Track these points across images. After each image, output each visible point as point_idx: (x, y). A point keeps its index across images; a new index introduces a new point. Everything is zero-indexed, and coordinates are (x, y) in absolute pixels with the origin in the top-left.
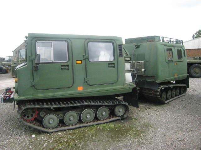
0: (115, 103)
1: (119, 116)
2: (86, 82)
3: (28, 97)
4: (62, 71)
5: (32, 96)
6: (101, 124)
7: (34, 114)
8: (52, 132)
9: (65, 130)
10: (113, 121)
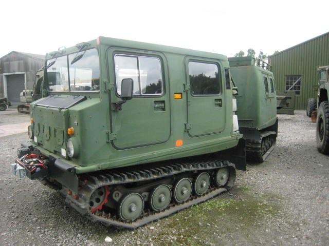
0: (220, 166)
1: (222, 187)
2: (187, 131)
3: (103, 164)
4: (155, 112)
5: (108, 163)
6: (203, 202)
7: (101, 198)
8: (137, 228)
9: (156, 221)
10: (218, 195)
